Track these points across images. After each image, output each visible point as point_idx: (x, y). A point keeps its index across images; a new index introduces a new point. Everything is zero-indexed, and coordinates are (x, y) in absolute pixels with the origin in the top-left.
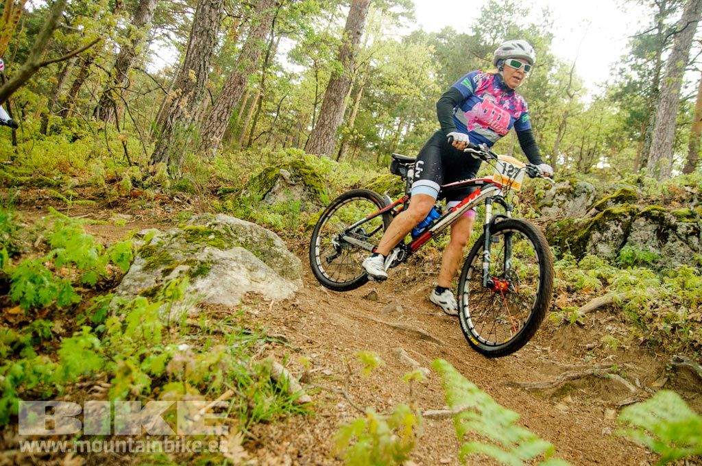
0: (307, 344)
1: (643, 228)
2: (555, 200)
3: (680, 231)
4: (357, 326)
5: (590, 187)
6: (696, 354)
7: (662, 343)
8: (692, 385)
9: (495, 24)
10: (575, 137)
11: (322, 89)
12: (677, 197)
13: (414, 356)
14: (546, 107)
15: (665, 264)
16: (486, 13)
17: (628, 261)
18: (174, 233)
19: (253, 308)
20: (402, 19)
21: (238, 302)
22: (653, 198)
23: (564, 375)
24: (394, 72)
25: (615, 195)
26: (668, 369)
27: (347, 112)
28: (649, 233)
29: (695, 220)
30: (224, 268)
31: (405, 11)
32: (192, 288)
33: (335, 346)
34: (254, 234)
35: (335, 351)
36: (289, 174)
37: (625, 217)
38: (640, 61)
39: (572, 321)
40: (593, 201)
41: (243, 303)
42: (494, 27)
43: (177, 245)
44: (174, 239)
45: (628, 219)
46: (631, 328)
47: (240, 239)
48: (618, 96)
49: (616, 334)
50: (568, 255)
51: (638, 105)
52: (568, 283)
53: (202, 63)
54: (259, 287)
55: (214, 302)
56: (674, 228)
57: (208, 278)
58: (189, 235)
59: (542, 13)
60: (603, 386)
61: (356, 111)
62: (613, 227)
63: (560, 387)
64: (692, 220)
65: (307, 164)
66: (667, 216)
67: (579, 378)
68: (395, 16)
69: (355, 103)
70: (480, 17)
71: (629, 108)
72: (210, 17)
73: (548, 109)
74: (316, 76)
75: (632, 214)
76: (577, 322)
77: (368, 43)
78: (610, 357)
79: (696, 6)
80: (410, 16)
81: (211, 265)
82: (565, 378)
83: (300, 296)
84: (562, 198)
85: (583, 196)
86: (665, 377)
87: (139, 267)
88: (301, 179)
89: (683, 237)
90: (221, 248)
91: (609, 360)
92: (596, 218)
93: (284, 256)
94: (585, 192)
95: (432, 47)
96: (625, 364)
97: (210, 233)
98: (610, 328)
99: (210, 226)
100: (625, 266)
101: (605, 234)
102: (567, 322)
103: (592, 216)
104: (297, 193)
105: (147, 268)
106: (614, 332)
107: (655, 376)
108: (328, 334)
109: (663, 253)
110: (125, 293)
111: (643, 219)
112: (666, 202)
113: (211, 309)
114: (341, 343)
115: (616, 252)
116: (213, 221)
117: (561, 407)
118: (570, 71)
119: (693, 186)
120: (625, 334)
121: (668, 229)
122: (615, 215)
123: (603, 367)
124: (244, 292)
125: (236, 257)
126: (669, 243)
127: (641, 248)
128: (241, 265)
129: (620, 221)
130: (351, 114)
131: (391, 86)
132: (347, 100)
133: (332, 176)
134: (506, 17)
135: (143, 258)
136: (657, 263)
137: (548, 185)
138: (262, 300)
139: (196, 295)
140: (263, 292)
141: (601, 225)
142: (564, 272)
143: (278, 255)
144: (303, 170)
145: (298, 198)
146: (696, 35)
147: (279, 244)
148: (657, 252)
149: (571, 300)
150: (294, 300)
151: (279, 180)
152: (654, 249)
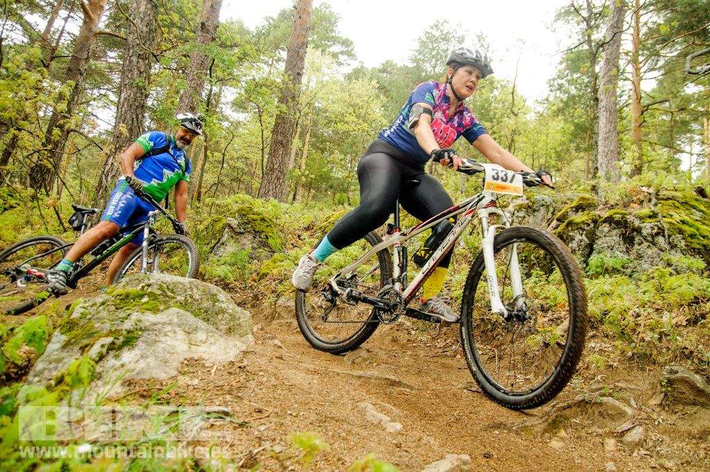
0: (255, 414)
1: (607, 234)
2: (514, 218)
3: (645, 232)
4: (315, 381)
5: (548, 200)
6: (689, 362)
7: (651, 355)
8: (692, 397)
9: (433, 53)
10: (525, 154)
11: (267, 134)
12: (635, 198)
13: (383, 410)
14: (493, 126)
15: (635, 268)
16: (423, 44)
17: (598, 270)
18: (101, 300)
19: (191, 379)
20: (342, 58)
21: (174, 373)
22: (612, 202)
23: (554, 406)
24: (340, 109)
25: (574, 204)
26: (663, 384)
27: (297, 154)
28: (614, 238)
29: (657, 220)
30: (156, 335)
31: (344, 49)
32: (118, 363)
33: (289, 412)
34: (195, 291)
35: (288, 418)
36: (236, 222)
37: (588, 225)
38: (575, 76)
39: (552, 343)
40: (553, 214)
41: (180, 372)
42: (433, 57)
43: (104, 314)
44: (101, 308)
45: (590, 227)
46: (616, 343)
47: (179, 298)
48: (560, 111)
49: (601, 351)
50: (536, 271)
51: (580, 117)
52: (541, 302)
53: (134, 117)
54: (201, 351)
55: (144, 377)
56: (639, 230)
57: (137, 349)
58: (118, 301)
59: (477, 40)
60: (597, 413)
61: (305, 152)
62: (578, 237)
63: (550, 421)
64: (654, 220)
65: (255, 210)
66: (630, 218)
67: (569, 407)
68: (335, 55)
69: (304, 144)
70: (418, 48)
71: (573, 121)
72: (138, 68)
73: (495, 129)
74: (260, 121)
75: (595, 222)
76: (558, 344)
77: (311, 84)
78: (599, 377)
79: (617, 21)
80: (350, 54)
81: (140, 333)
82: (554, 409)
83: (249, 356)
84: (521, 214)
85: (543, 210)
86: (661, 392)
87: (58, 346)
88: (249, 226)
89: (650, 239)
90: (155, 310)
91: (599, 382)
92: (560, 229)
93: (230, 311)
94: (543, 205)
95: (374, 82)
96: (616, 384)
97: (142, 296)
98: (593, 345)
99: (143, 287)
100: (597, 275)
101: (570, 245)
102: (547, 345)
103: (554, 229)
104: (247, 241)
105: (66, 346)
106: (598, 349)
107: (650, 393)
108: (282, 397)
109: (632, 257)
110: (37, 379)
111: (607, 225)
112: (626, 206)
113: (141, 386)
114: (296, 406)
115: (585, 262)
116: (147, 281)
117: (555, 444)
118: (511, 91)
119: (649, 186)
120: (610, 349)
121: (633, 232)
122: (577, 224)
123: (593, 391)
124: (182, 359)
125: (171, 320)
126: (636, 247)
127: (609, 255)
128: (177, 329)
129: (583, 230)
130: (302, 156)
131: (339, 124)
132: (296, 143)
133: (284, 219)
134: (443, 46)
135: (63, 334)
136: (627, 268)
137: (505, 203)
138: (204, 366)
139: (123, 371)
140: (204, 356)
141: (565, 236)
142: (536, 290)
143: (223, 311)
144: (252, 216)
145: (249, 246)
146: (621, 48)
147: (224, 299)
148: (626, 257)
149: (546, 319)
150: (241, 361)
151: (227, 230)
152: (622, 254)
